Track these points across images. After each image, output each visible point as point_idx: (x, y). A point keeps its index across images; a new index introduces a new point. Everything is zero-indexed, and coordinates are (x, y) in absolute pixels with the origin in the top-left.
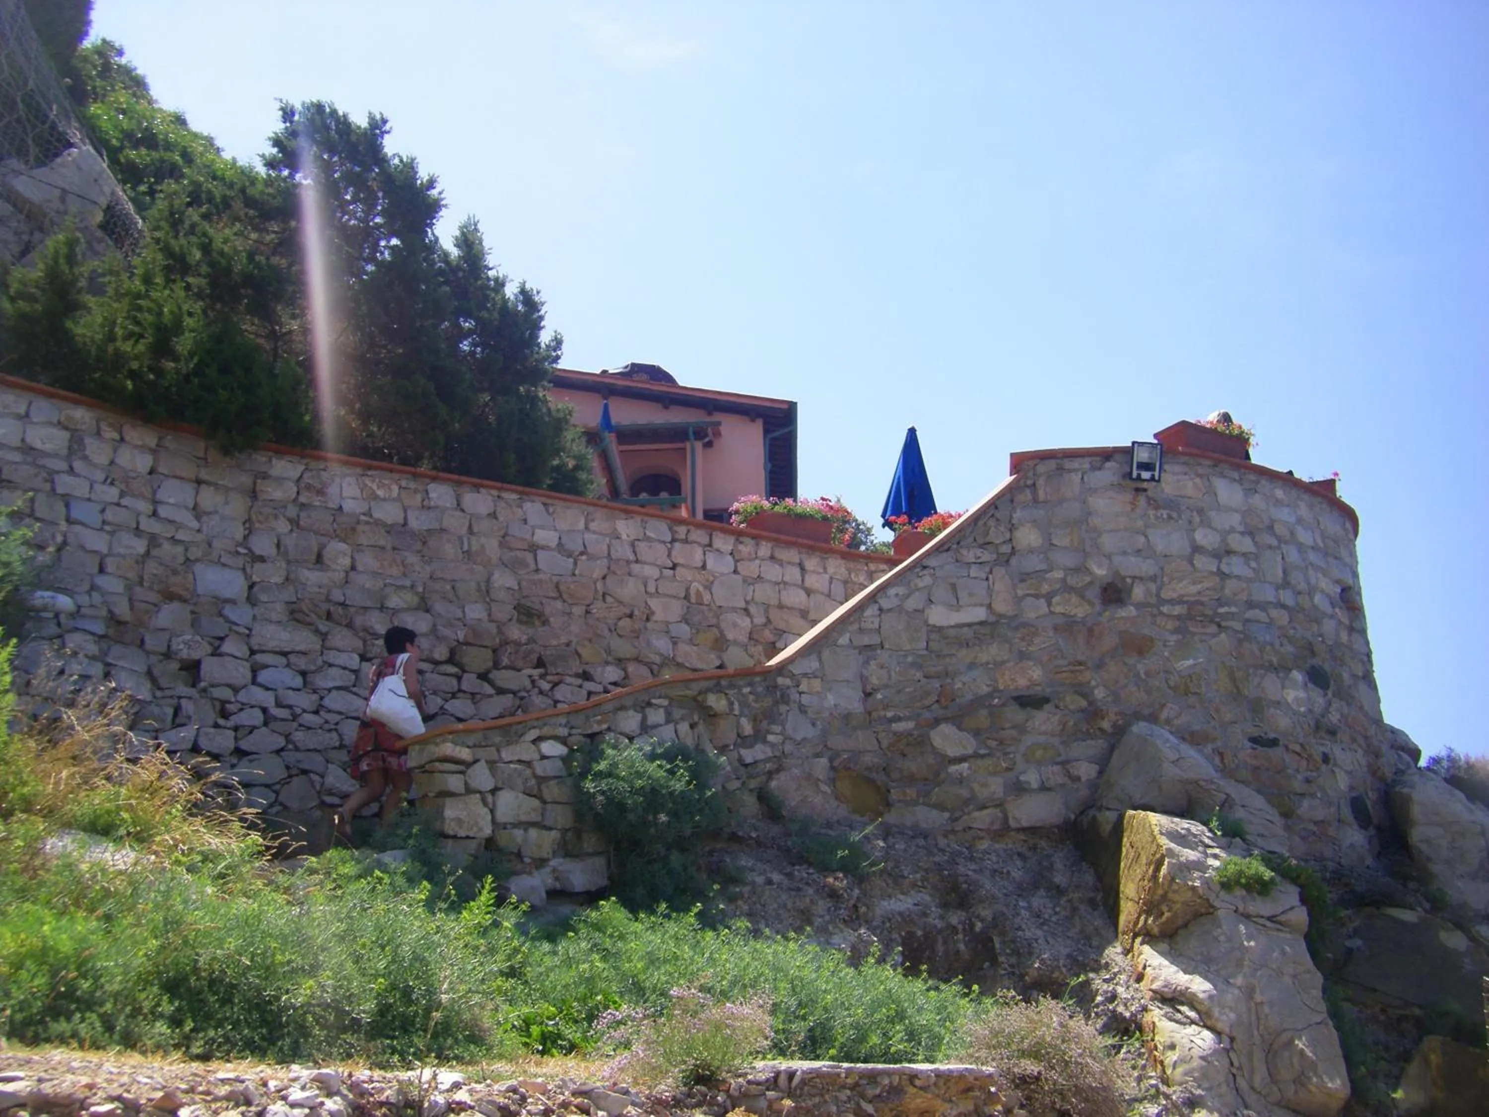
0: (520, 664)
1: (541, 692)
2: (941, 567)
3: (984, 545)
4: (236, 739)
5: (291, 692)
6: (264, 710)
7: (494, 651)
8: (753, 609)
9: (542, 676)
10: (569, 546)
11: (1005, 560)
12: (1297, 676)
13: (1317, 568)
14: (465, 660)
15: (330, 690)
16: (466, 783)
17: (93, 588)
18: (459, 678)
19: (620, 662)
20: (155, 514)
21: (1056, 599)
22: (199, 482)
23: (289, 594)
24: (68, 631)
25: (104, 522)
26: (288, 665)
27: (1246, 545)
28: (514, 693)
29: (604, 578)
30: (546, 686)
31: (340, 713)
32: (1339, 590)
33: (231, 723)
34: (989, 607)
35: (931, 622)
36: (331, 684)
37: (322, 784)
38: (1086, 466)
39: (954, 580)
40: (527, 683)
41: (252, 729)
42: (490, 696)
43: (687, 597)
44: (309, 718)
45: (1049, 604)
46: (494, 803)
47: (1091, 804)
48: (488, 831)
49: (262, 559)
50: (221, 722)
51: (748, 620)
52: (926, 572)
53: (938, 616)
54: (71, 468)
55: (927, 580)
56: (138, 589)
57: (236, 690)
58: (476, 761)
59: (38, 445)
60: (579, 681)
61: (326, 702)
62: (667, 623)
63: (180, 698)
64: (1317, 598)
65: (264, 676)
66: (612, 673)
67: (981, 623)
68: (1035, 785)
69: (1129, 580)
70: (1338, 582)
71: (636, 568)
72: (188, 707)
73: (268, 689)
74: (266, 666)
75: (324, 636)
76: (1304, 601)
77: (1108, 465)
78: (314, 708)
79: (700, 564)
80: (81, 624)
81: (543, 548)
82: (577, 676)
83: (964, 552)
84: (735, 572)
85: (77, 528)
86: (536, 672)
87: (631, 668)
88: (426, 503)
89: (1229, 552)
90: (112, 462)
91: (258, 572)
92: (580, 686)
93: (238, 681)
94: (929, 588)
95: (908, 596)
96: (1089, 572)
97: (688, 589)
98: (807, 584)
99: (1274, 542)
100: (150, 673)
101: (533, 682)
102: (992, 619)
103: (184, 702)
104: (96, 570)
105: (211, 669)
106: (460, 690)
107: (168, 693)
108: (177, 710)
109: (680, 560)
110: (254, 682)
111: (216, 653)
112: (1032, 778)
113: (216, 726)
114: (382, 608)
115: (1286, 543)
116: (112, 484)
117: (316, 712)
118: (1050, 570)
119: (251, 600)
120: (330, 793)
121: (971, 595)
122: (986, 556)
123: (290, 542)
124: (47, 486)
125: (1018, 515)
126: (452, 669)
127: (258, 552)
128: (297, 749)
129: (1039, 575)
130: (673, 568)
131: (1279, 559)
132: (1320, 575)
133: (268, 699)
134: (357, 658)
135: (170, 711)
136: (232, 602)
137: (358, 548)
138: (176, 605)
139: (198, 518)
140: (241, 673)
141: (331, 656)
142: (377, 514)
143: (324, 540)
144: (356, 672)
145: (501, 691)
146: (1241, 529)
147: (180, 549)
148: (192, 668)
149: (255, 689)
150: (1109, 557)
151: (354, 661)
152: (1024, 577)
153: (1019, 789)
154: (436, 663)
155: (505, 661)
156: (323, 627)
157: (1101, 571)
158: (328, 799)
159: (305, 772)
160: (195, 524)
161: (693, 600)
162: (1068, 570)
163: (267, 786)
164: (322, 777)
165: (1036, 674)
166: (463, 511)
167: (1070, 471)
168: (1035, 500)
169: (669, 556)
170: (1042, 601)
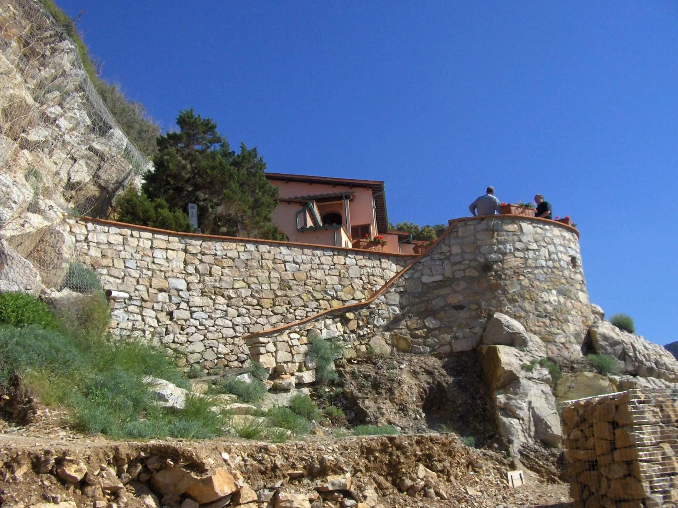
0: (282, 304)
1: (291, 313)
2: (426, 262)
3: (441, 253)
4: (187, 338)
5: (204, 320)
6: (196, 327)
7: (273, 300)
8: (363, 277)
9: (290, 307)
10: (297, 260)
11: (448, 258)
12: (554, 292)
13: (561, 252)
14: (263, 304)
15: (217, 318)
16: (266, 350)
17: (136, 289)
18: (261, 310)
19: (317, 300)
20: (153, 262)
21: (467, 271)
22: (167, 249)
23: (201, 286)
24: (129, 305)
25: (137, 266)
26: (203, 311)
27: (534, 246)
28: (281, 314)
29: (310, 271)
30: (292, 311)
31: (221, 326)
32: (570, 259)
33: (185, 332)
34: (443, 275)
35: (423, 281)
36: (217, 316)
37: (217, 351)
38: (476, 223)
39: (430, 267)
40: (285, 310)
41: (192, 334)
42: (273, 316)
43: (340, 275)
44: (211, 329)
45: (464, 273)
46: (276, 356)
47: (481, 342)
48: (274, 365)
49: (191, 274)
50: (182, 332)
51: (361, 281)
52: (421, 264)
53: (425, 279)
54: (125, 249)
55: (421, 267)
56: (150, 289)
57: (186, 321)
58: (269, 342)
59: (113, 242)
60: (303, 308)
61: (216, 322)
62: (333, 285)
63: (167, 325)
64: (562, 263)
65: (195, 315)
66: (314, 304)
67: (441, 281)
68: (461, 336)
69: (492, 263)
70: (570, 256)
71: (321, 266)
72: (170, 328)
73: (196, 319)
74: (195, 312)
75: (214, 300)
76: (557, 265)
77: (483, 222)
78: (212, 325)
79: (343, 263)
80: (133, 302)
81: (288, 262)
82: (303, 306)
83: (434, 256)
84: (356, 265)
85: (129, 270)
86: (288, 307)
87: (321, 301)
88: (246, 249)
89: (528, 250)
90: (138, 245)
91: (190, 279)
92: (304, 310)
93: (186, 317)
94: (421, 270)
95: (415, 273)
96: (477, 261)
97: (340, 273)
98: (383, 267)
99: (545, 244)
100: (157, 318)
101: (287, 310)
102: (444, 279)
103: (169, 326)
104: (136, 284)
105: (177, 314)
106: (262, 315)
107: (164, 323)
108: (167, 329)
109: (336, 262)
110: (192, 317)
111: (178, 308)
112: (460, 334)
113: (180, 334)
114: (233, 288)
115: (550, 244)
116: (138, 253)
117: (213, 326)
118: (464, 261)
119: (189, 289)
120: (220, 354)
121: (437, 271)
122: (442, 257)
123: (200, 267)
124: (117, 256)
125: (452, 241)
126: (258, 307)
127: (189, 272)
128: (208, 339)
129: (460, 263)
130: (334, 265)
131: (547, 251)
132: (563, 255)
133: (197, 323)
134: (225, 306)
135: (164, 330)
136: (182, 290)
137: (223, 268)
138: (163, 293)
139: (168, 262)
140: (187, 315)
141: (217, 306)
142: (229, 255)
143: (212, 266)
144: (226, 311)
145: (276, 314)
146: (533, 241)
147: (163, 273)
148: (170, 314)
149: (191, 320)
150: (484, 255)
151: (225, 308)
152: (455, 264)
153: (456, 338)
154: (253, 306)
155: (277, 303)
156: (213, 297)
157: (482, 260)
158: (219, 356)
159: (211, 347)
160: (167, 264)
161: (342, 276)
162: (471, 261)
163: (199, 353)
164: (217, 348)
165: (461, 298)
166: (258, 251)
167: (469, 225)
168: (457, 237)
169: (332, 261)
170: (462, 272)
